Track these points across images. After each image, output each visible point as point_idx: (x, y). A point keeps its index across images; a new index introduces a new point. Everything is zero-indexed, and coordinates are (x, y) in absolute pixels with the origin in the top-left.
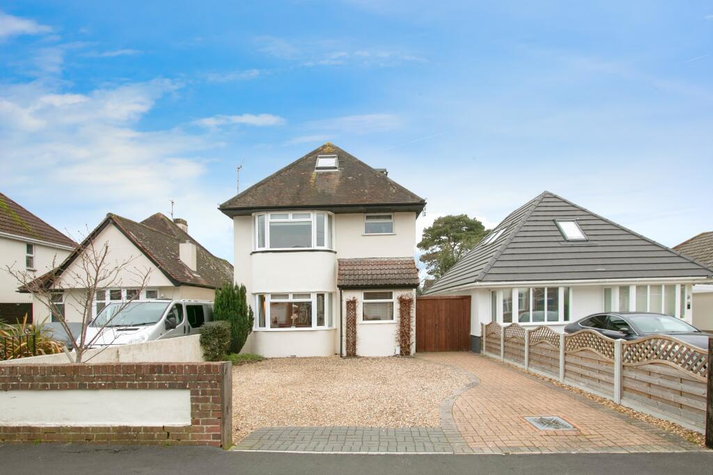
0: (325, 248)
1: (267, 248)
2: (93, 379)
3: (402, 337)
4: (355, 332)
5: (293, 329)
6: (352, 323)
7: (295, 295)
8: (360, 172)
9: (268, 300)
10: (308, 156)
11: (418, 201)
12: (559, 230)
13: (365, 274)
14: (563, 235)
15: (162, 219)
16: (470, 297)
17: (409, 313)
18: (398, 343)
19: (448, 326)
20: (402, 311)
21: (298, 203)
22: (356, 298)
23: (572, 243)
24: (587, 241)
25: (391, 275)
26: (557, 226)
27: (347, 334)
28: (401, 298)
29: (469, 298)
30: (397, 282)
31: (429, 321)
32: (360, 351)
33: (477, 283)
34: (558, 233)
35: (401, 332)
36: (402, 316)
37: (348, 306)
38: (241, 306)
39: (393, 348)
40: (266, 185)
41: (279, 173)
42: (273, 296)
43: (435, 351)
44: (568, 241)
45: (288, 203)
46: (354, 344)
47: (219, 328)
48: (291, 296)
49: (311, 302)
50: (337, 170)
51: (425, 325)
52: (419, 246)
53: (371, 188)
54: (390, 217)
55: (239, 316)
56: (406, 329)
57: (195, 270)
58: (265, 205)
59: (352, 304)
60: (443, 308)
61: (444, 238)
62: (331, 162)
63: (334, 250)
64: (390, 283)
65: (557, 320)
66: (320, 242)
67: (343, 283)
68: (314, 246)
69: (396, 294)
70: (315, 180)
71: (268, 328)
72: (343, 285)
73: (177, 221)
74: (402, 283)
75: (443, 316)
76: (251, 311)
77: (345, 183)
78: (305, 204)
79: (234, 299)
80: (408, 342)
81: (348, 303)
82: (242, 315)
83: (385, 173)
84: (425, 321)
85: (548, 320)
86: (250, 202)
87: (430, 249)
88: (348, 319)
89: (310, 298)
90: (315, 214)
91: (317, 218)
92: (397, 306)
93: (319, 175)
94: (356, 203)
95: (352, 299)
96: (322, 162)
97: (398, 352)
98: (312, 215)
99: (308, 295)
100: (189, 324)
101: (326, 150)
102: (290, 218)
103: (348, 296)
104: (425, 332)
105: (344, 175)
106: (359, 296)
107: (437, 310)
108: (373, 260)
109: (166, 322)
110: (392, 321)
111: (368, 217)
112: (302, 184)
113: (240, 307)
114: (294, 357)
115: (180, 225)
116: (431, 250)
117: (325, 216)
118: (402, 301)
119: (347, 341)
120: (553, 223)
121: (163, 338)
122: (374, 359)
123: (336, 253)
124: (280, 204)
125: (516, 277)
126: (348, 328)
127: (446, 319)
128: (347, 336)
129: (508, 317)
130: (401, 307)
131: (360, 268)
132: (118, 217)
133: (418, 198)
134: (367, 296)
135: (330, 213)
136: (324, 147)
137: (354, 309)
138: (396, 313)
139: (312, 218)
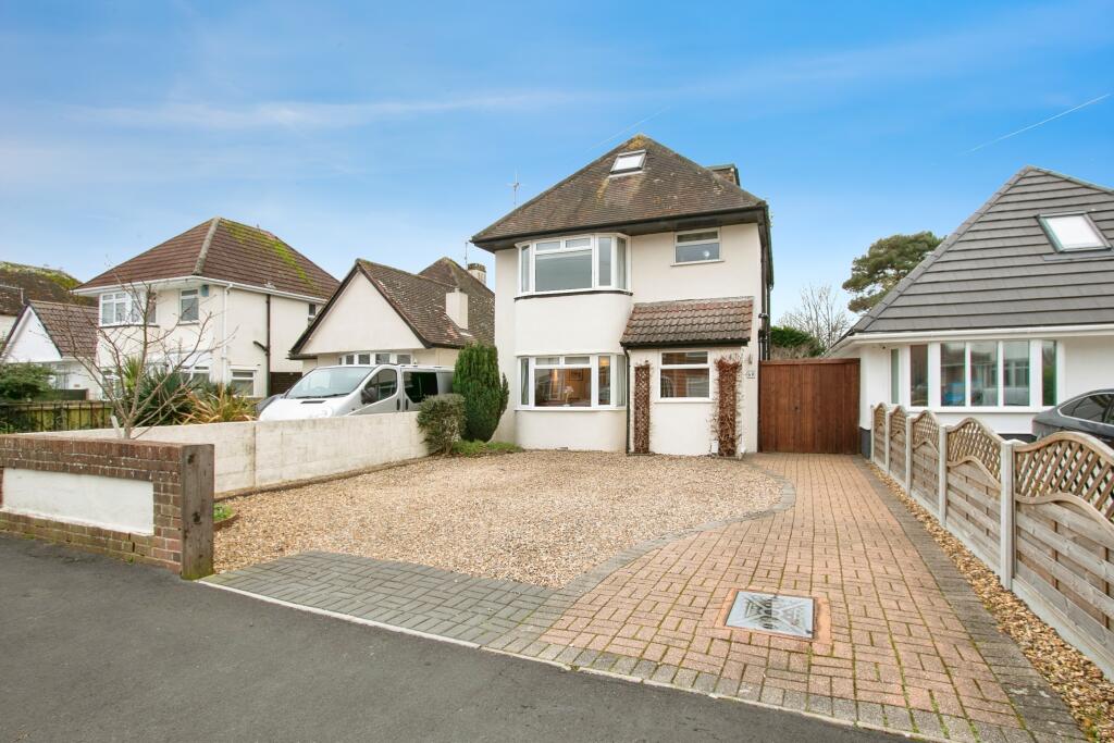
0: (613, 287)
1: (532, 292)
2: (72, 459)
3: (722, 424)
4: (647, 416)
5: (566, 408)
6: (643, 401)
7: (570, 359)
8: (674, 171)
9: (533, 366)
10: (604, 157)
11: (754, 204)
12: (1046, 233)
13: (667, 326)
14: (1052, 242)
15: (447, 265)
16: (858, 361)
17: (734, 386)
18: (716, 435)
19: (818, 410)
20: (721, 383)
21: (573, 224)
22: (650, 362)
23: (1069, 256)
24: (1109, 249)
25: (707, 325)
26: (1041, 226)
27: (636, 418)
28: (721, 361)
29: (856, 363)
30: (713, 337)
31: (784, 401)
32: (656, 445)
33: (857, 336)
34: (1043, 240)
35: (721, 418)
36: (722, 393)
37: (637, 374)
38: (488, 375)
39: (709, 444)
40: (537, 205)
41: (559, 186)
42: (539, 359)
43: (794, 451)
44: (1062, 253)
45: (559, 225)
46: (647, 432)
47: (442, 403)
48: (562, 360)
49: (590, 369)
50: (640, 172)
51: (777, 408)
52: (846, 286)
53: (683, 193)
54: (714, 235)
55: (485, 387)
56: (729, 413)
57: (466, 327)
58: (528, 231)
59: (644, 371)
60: (809, 380)
61: (891, 272)
62: (635, 161)
63: (629, 290)
64: (701, 337)
65: (1026, 403)
66: (605, 280)
67: (629, 339)
68: (596, 286)
69: (714, 356)
70: (605, 190)
71: (532, 405)
72: (629, 343)
73: (472, 267)
74: (721, 337)
75: (809, 392)
76: (505, 381)
77: (648, 188)
78: (582, 224)
79: (478, 364)
80: (730, 432)
81: (637, 369)
82: (488, 386)
83: (732, 170)
84: (777, 400)
85: (1005, 404)
86: (512, 228)
87: (867, 289)
88: (636, 394)
89: (588, 362)
90: (597, 239)
91: (600, 245)
92: (714, 375)
93: (613, 182)
94: (655, 216)
95: (643, 364)
96: (621, 164)
97: (715, 449)
98: (592, 240)
99: (586, 358)
100: (406, 397)
101: (633, 145)
102: (562, 247)
103: (637, 359)
104: (777, 419)
105: (650, 176)
106: (655, 360)
107: (797, 382)
108: (686, 303)
109: (363, 394)
110: (706, 399)
111: (680, 239)
112: (585, 197)
113: (485, 376)
114: (565, 450)
115: (475, 273)
116: (870, 293)
117: (611, 241)
118: (721, 365)
119: (636, 429)
120: (1034, 222)
121: (357, 413)
122: (671, 458)
123: (631, 294)
124: (548, 228)
125: (935, 323)
126: (637, 408)
127: (813, 398)
128: (636, 422)
129: (920, 397)
130: (721, 376)
131: (663, 316)
132: (368, 263)
133: (755, 199)
134: (667, 359)
135: (620, 235)
136: (631, 141)
137: (647, 379)
138: (713, 386)
139: (592, 245)
